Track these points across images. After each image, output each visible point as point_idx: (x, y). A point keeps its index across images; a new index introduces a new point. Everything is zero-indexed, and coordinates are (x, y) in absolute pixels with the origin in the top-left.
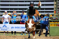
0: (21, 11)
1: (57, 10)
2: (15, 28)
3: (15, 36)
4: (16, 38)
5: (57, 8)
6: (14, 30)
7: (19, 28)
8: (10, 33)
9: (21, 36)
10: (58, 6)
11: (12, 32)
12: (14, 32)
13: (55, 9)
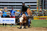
0: (11, 7)
1: (40, 6)
2: (6, 21)
3: (6, 27)
4: (6, 29)
5: (39, 5)
6: (5, 23)
7: (9, 21)
8: (1, 25)
9: (11, 27)
10: (40, 3)
11: (3, 24)
12: (5, 24)
13: (38, 6)
